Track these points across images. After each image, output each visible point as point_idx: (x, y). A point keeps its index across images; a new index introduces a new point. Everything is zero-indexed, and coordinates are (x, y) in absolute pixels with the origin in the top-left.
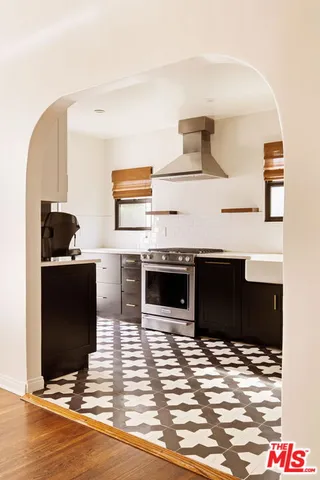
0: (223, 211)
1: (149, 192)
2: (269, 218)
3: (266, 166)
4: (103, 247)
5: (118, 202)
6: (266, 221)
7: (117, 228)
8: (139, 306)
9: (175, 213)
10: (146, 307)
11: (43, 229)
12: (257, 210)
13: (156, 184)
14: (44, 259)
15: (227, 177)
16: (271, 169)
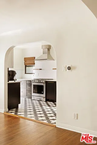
0: (53, 69)
1: (34, 64)
5: (26, 66)
7: (25, 73)
8: (31, 94)
9: (41, 69)
10: (33, 94)
13: (36, 62)
15: (54, 60)
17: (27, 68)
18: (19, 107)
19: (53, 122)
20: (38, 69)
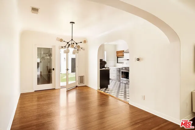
1: (123, 56)
4: (115, 66)
5: (118, 57)
7: (117, 63)
8: (120, 78)
9: (128, 60)
10: (121, 78)
11: (100, 64)
13: (125, 54)
14: (100, 68)
17: (119, 59)
18: (108, 87)
19: (128, 100)
20: (126, 60)
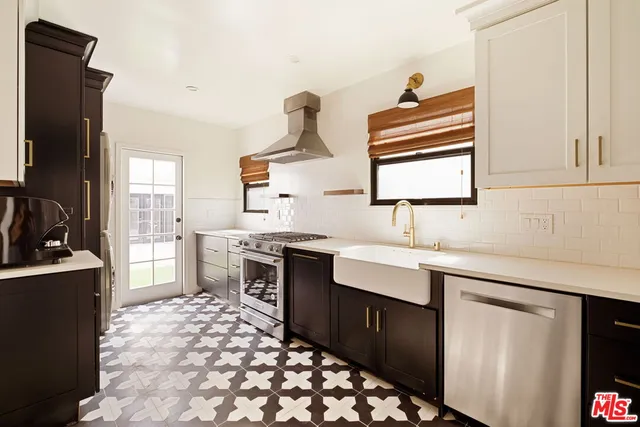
0: (326, 193)
1: (268, 176)
2: (375, 202)
3: (371, 140)
4: (234, 228)
5: (246, 187)
6: (372, 204)
7: (245, 211)
9: (286, 195)
10: (244, 297)
12: (361, 192)
15: (332, 156)
16: (375, 143)
17: (250, 192)
